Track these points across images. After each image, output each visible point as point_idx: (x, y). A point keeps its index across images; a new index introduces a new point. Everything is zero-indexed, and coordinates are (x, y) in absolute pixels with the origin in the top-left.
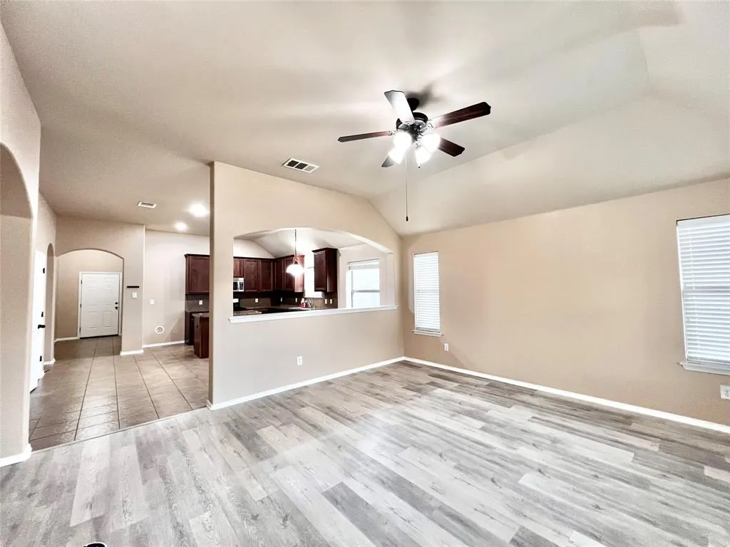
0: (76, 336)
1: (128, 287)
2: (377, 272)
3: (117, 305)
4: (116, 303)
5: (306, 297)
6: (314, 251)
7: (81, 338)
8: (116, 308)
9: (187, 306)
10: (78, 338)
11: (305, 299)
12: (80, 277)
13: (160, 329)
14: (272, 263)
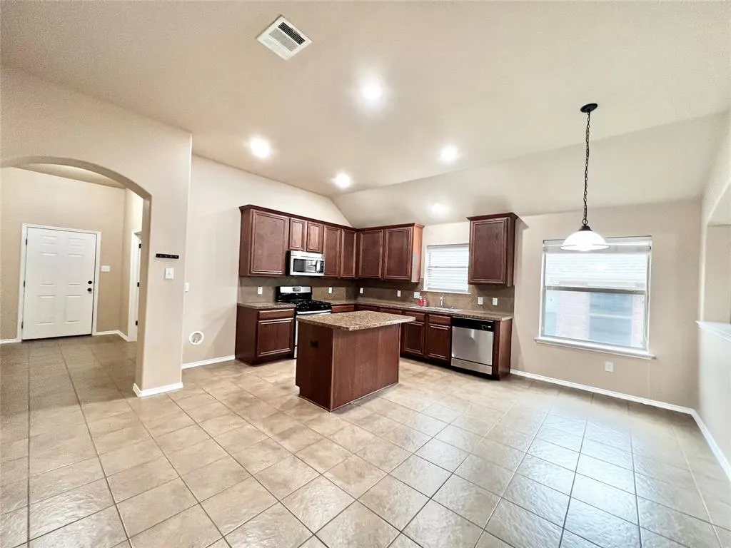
0: (16, 337)
1: (158, 256)
2: (642, 259)
3: (91, 286)
4: (90, 282)
5: (425, 289)
6: (471, 219)
7: (24, 341)
8: (90, 290)
9: (241, 294)
10: (18, 340)
11: (423, 293)
12: (24, 232)
13: (197, 337)
14: (355, 235)
